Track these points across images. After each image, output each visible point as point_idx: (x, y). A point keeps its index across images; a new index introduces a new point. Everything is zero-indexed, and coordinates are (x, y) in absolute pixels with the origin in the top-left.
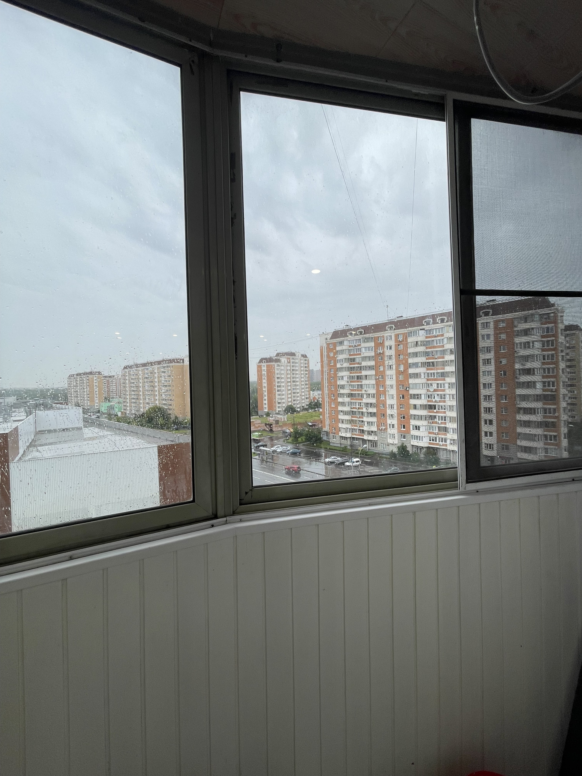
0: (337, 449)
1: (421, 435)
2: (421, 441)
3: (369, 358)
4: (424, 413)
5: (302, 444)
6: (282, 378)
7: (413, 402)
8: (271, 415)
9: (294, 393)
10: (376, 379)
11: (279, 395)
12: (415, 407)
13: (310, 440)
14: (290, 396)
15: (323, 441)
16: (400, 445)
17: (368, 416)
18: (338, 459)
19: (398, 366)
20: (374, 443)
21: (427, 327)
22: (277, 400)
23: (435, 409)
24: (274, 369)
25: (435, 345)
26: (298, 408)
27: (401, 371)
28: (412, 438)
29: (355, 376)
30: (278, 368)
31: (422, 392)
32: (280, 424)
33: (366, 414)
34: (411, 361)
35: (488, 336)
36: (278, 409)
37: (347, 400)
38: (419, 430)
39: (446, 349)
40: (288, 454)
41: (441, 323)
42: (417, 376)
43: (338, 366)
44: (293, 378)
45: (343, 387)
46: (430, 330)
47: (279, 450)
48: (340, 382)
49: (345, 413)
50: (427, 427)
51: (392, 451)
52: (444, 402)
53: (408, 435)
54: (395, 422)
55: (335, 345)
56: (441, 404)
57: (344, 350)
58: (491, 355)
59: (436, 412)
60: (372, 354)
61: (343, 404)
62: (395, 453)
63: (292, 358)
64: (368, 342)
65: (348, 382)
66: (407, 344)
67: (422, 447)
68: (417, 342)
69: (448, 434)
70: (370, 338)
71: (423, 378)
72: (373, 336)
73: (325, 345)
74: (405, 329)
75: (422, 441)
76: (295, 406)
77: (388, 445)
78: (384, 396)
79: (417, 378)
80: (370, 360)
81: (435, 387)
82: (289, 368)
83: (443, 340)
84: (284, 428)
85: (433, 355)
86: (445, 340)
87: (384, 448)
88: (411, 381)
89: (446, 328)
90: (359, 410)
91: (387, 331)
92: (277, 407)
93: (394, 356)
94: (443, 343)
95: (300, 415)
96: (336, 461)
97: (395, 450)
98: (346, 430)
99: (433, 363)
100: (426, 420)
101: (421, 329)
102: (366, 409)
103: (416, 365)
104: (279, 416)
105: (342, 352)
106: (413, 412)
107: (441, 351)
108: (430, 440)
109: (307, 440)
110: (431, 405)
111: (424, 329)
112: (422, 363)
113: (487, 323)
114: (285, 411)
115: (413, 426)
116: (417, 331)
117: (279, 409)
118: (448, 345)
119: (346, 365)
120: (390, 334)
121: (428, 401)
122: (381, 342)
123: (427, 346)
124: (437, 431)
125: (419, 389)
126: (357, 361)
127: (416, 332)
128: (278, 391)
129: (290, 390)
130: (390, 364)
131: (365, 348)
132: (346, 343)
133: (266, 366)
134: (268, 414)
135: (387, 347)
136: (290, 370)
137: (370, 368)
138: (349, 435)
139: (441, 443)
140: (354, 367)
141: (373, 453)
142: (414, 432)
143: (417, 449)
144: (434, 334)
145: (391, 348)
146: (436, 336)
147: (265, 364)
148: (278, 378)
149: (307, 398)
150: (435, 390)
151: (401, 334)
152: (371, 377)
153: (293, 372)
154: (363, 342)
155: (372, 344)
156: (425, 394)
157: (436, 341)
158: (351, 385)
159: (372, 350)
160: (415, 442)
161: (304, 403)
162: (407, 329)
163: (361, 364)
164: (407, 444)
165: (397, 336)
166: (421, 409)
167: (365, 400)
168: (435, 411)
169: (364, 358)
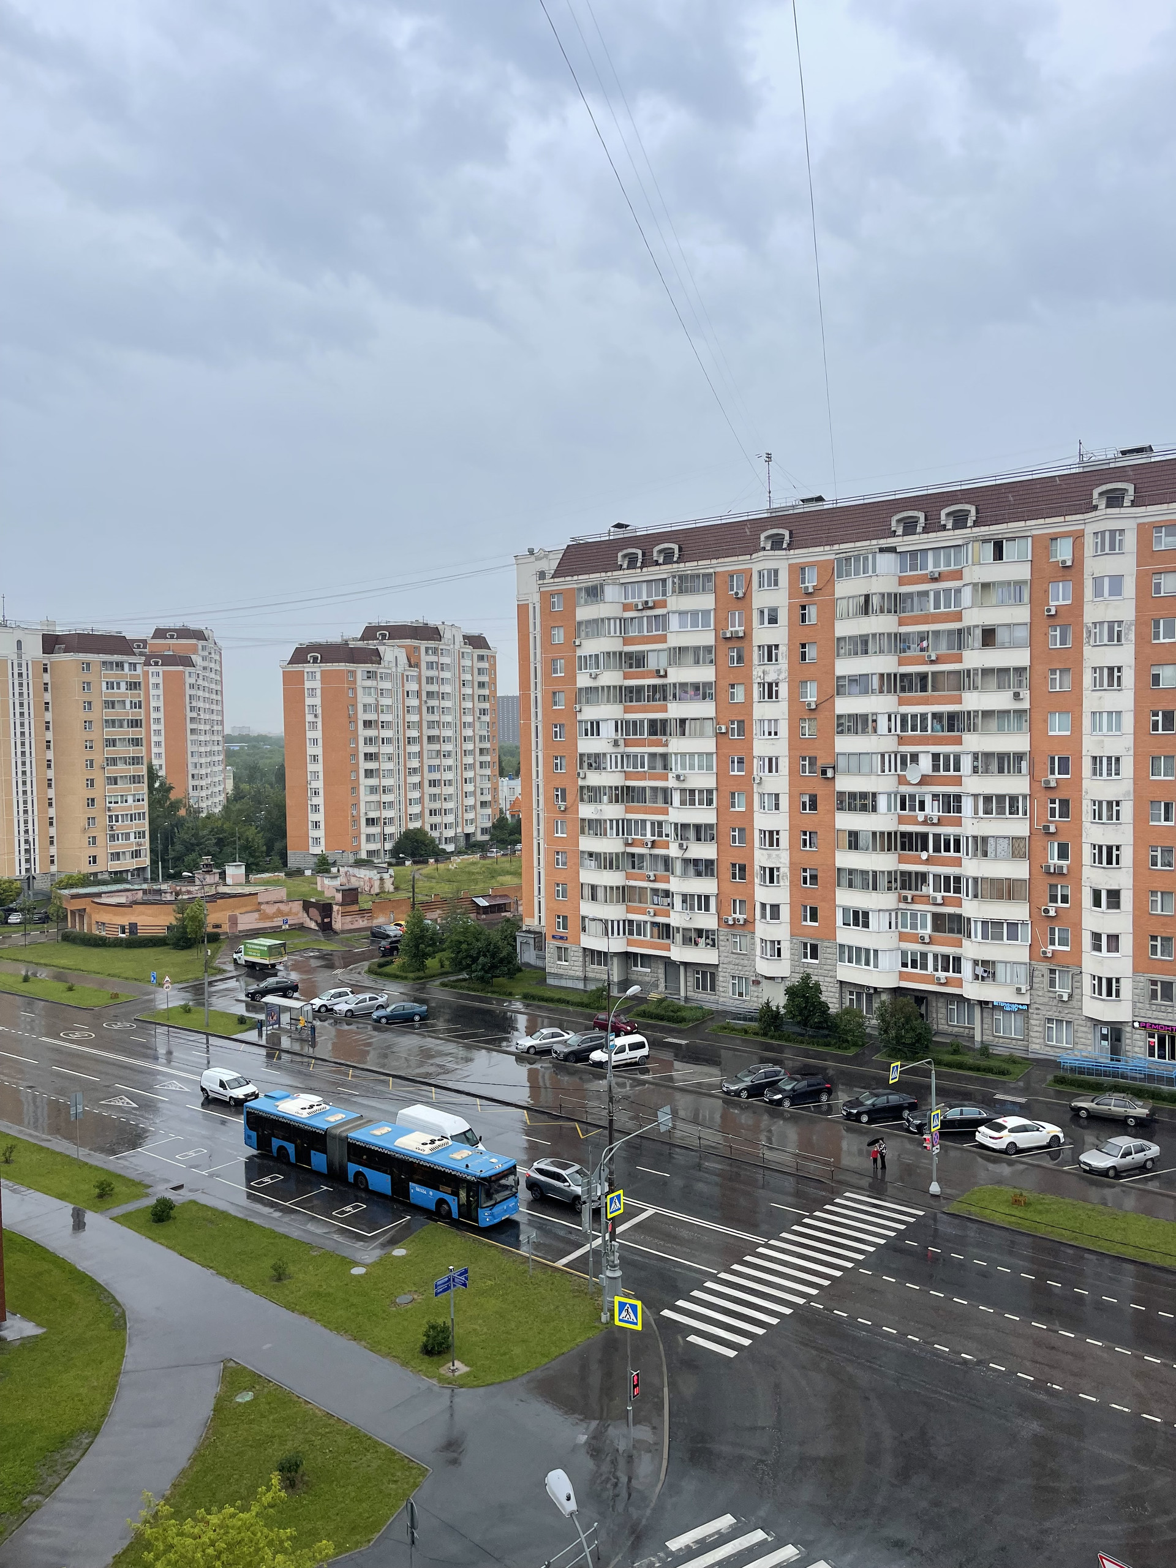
0: (571, 998)
1: (871, 946)
2: (871, 967)
3: (699, 655)
4: (885, 862)
5: (438, 982)
6: (384, 725)
7: (847, 821)
8: (334, 870)
9: (433, 783)
10: (719, 735)
11: (373, 790)
12: (854, 840)
13: (469, 966)
14: (416, 795)
15: (519, 970)
16: (796, 980)
17: (685, 874)
18: (567, 1036)
19: (798, 685)
20: (706, 975)
21: (905, 543)
22: (363, 810)
23: (925, 848)
24: (354, 690)
25: (932, 610)
26: (447, 840)
27: (810, 704)
28: (842, 953)
29: (642, 721)
30: (369, 683)
31: (882, 784)
32: (365, 903)
33: (678, 867)
34: (846, 667)
35: (1116, 582)
36: (365, 847)
37: (612, 811)
38: (866, 925)
39: (969, 628)
40: (378, 1020)
41: (954, 529)
42: (861, 723)
43: (583, 680)
44: (431, 724)
45: (595, 762)
46: (913, 554)
47: (342, 1007)
48: (587, 745)
49: (608, 862)
50: (893, 914)
51: (768, 1003)
52: (958, 823)
53: (826, 944)
54: (780, 894)
55: (570, 599)
56: (942, 830)
57: (602, 620)
58: (1124, 656)
59: (928, 861)
60: (706, 638)
61: (595, 827)
62: (778, 1012)
63: (427, 649)
64: (692, 591)
65: (616, 743)
66: (834, 602)
67: (875, 989)
68: (867, 597)
69: (966, 942)
70: (698, 576)
71: (886, 732)
72: (711, 570)
73: (536, 598)
74: (827, 548)
75: (876, 966)
76: (435, 834)
77: (757, 983)
78: (743, 799)
79: (864, 731)
80: (697, 662)
81: (925, 764)
82: (413, 687)
83: (958, 591)
84: (380, 920)
85: (922, 650)
86: (967, 593)
87: (741, 994)
88: (845, 744)
89: (970, 546)
90: (656, 851)
91: (761, 553)
92: (363, 838)
93: (783, 650)
94: (958, 603)
95: (448, 870)
96: (556, 1047)
97: (779, 1000)
98: (607, 927)
99: (923, 677)
100: (889, 889)
101: (882, 550)
102: (681, 846)
103: (859, 683)
104: (364, 873)
105: (596, 626)
106: (847, 859)
107: (950, 632)
108: (905, 965)
109: (459, 965)
110: (911, 834)
111: (892, 550)
112: (882, 675)
113: (1113, 532)
114: (395, 852)
115: (845, 910)
116: (870, 556)
117: (373, 847)
118: (975, 610)
119: (611, 678)
120: (772, 565)
121: (901, 820)
122: (741, 595)
123: (903, 615)
124: (929, 930)
125: (871, 772)
126: (652, 663)
127: (866, 559)
128: (369, 773)
129: (415, 771)
130: (769, 679)
131: (681, 613)
132: (611, 593)
133: (318, 676)
134: (323, 866)
135: (762, 612)
136: (418, 694)
137: (700, 691)
138: (617, 944)
139: (942, 974)
140: (639, 689)
141: (699, 1014)
142: (850, 936)
143: (859, 995)
144: (930, 568)
145: (773, 620)
146: (937, 575)
147: (317, 669)
148: (368, 724)
149: (483, 804)
150: (924, 780)
151: (812, 565)
152: (702, 728)
153: (431, 703)
154: (674, 592)
155: (705, 601)
156: (889, 795)
157: (937, 594)
158: (628, 756)
159: (706, 624)
160: (850, 972)
161: (472, 821)
162: (836, 547)
163: (665, 676)
164: (821, 979)
165: (799, 571)
166: (874, 849)
167: (678, 814)
168: (924, 855)
169: (678, 654)
